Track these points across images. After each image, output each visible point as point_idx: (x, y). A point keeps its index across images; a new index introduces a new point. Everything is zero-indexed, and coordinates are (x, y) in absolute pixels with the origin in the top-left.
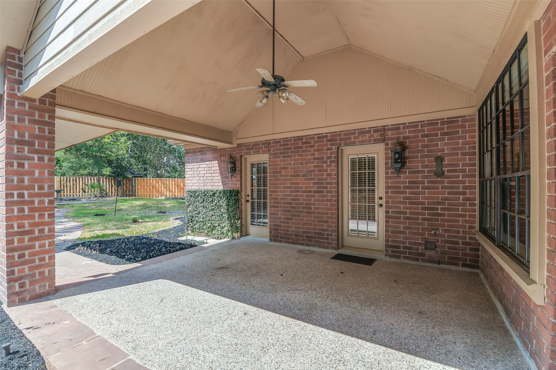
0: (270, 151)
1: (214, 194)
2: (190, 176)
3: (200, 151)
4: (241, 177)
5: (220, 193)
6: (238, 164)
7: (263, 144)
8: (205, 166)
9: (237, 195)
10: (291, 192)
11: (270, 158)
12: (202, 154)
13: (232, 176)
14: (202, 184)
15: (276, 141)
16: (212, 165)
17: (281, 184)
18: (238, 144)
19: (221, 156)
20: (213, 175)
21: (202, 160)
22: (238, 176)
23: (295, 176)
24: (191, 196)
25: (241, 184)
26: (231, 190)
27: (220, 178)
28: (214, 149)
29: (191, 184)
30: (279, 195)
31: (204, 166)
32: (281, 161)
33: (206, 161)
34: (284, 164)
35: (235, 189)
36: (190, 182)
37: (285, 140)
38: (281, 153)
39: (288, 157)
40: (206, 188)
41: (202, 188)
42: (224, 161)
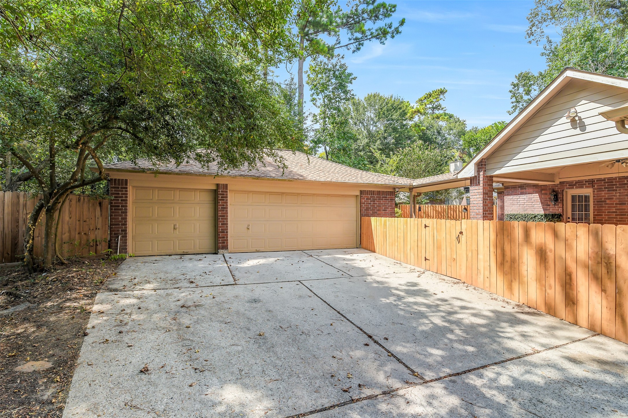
0: (594, 186)
1: (535, 217)
2: (510, 204)
3: (519, 187)
4: (563, 205)
5: (542, 216)
6: (560, 196)
7: (586, 182)
8: (525, 197)
9: (560, 218)
10: (616, 215)
11: (594, 192)
12: (521, 189)
13: (555, 204)
14: (522, 210)
15: (599, 180)
16: (532, 197)
17: (606, 210)
18: (560, 182)
19: (542, 190)
20: (533, 203)
21: (522, 193)
22: (560, 205)
23: (620, 204)
24: (511, 218)
25: (563, 210)
26: (552, 214)
27: (541, 205)
28: (535, 186)
29: (510, 210)
30: (603, 218)
31: (523, 197)
32: (605, 193)
33: (526, 194)
34: (608, 196)
35: (557, 213)
36: (510, 208)
37: (609, 179)
38: (605, 188)
39: (613, 190)
40: (526, 212)
41: (523, 213)
42: (546, 194)
